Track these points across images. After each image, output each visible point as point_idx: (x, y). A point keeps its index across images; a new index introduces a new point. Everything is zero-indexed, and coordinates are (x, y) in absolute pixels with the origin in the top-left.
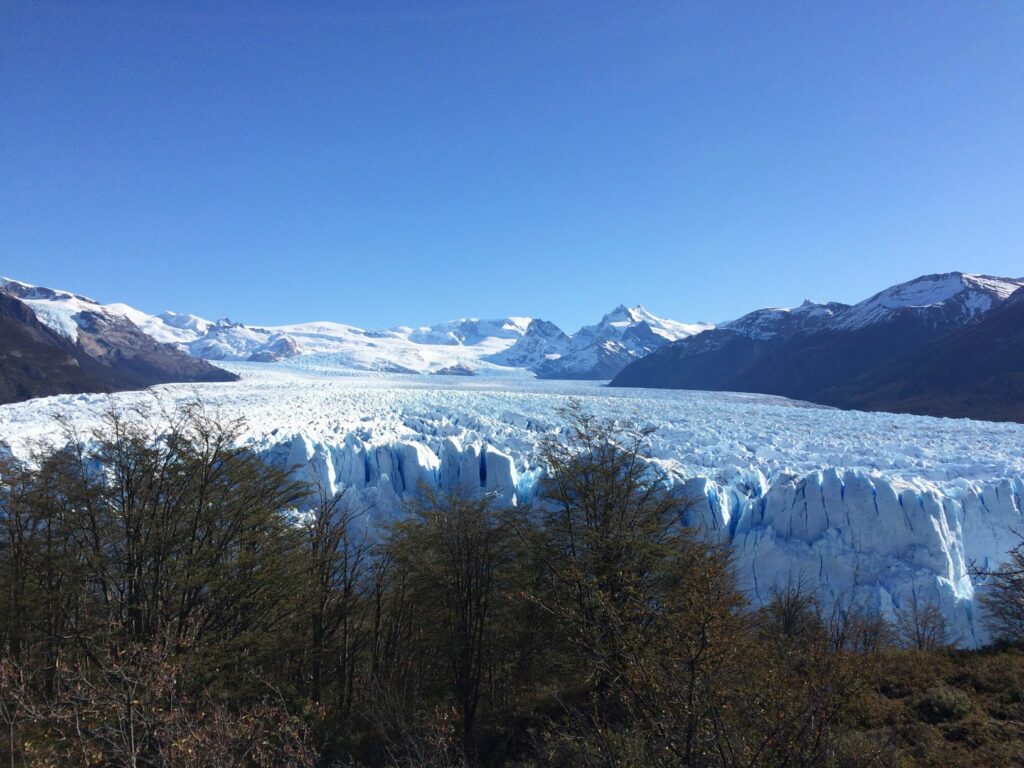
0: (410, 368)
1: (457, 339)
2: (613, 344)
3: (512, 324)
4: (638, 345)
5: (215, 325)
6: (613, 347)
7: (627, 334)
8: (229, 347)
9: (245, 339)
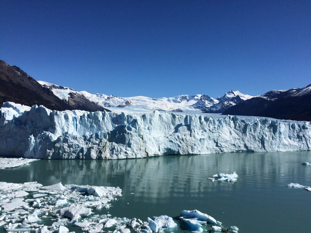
0: (163, 109)
1: (180, 101)
2: (227, 102)
3: (197, 96)
4: (235, 102)
5: (109, 97)
6: (227, 103)
7: (232, 99)
8: (112, 103)
9: (117, 101)
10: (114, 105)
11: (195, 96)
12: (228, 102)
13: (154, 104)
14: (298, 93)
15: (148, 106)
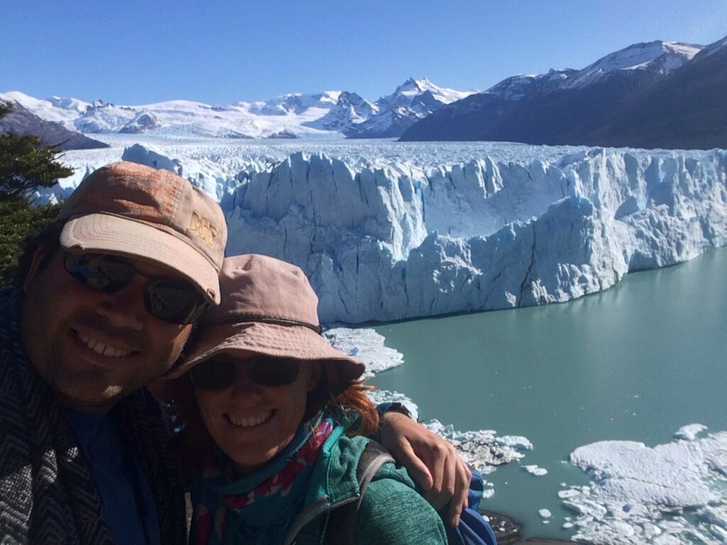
0: (247, 134)
1: (285, 111)
2: (404, 109)
3: (327, 96)
4: (423, 109)
5: (92, 106)
6: (404, 112)
7: (415, 101)
8: (104, 123)
9: (116, 116)
10: (109, 128)
11: (320, 96)
12: (406, 108)
13: (218, 120)
14: (576, 82)
15: (204, 127)
